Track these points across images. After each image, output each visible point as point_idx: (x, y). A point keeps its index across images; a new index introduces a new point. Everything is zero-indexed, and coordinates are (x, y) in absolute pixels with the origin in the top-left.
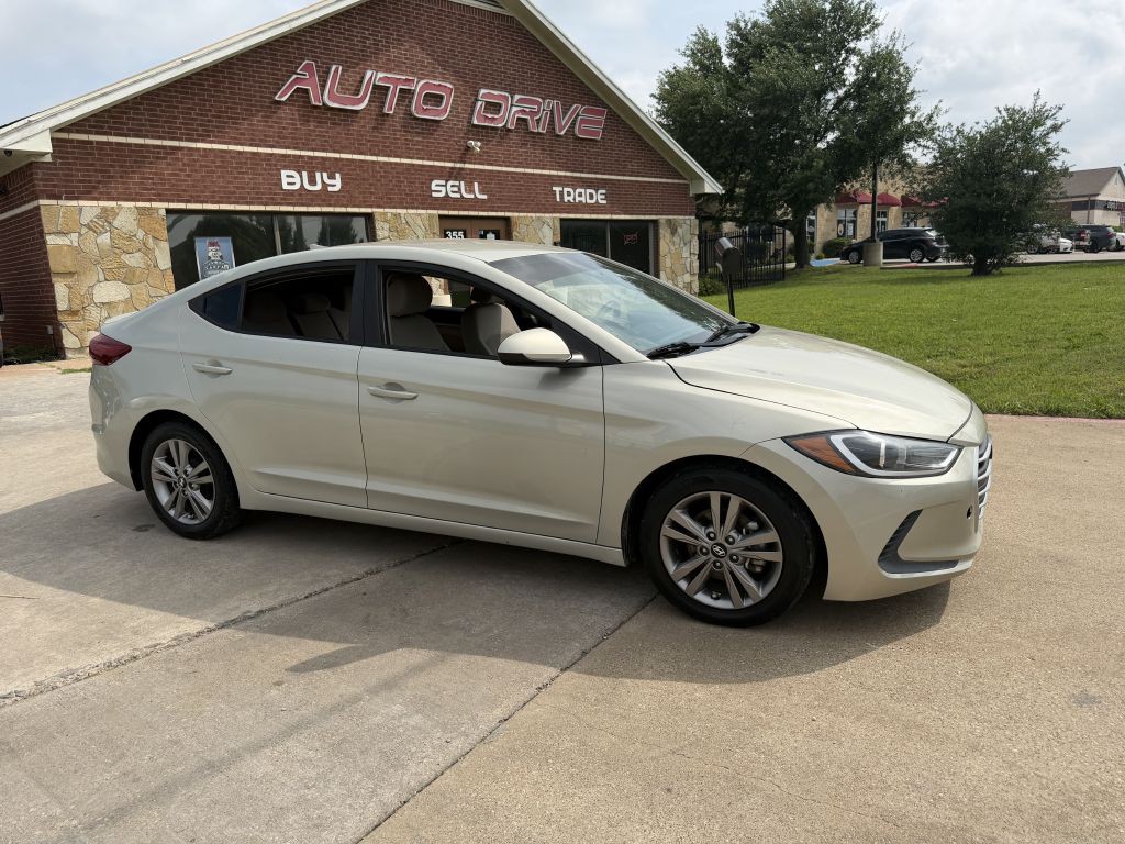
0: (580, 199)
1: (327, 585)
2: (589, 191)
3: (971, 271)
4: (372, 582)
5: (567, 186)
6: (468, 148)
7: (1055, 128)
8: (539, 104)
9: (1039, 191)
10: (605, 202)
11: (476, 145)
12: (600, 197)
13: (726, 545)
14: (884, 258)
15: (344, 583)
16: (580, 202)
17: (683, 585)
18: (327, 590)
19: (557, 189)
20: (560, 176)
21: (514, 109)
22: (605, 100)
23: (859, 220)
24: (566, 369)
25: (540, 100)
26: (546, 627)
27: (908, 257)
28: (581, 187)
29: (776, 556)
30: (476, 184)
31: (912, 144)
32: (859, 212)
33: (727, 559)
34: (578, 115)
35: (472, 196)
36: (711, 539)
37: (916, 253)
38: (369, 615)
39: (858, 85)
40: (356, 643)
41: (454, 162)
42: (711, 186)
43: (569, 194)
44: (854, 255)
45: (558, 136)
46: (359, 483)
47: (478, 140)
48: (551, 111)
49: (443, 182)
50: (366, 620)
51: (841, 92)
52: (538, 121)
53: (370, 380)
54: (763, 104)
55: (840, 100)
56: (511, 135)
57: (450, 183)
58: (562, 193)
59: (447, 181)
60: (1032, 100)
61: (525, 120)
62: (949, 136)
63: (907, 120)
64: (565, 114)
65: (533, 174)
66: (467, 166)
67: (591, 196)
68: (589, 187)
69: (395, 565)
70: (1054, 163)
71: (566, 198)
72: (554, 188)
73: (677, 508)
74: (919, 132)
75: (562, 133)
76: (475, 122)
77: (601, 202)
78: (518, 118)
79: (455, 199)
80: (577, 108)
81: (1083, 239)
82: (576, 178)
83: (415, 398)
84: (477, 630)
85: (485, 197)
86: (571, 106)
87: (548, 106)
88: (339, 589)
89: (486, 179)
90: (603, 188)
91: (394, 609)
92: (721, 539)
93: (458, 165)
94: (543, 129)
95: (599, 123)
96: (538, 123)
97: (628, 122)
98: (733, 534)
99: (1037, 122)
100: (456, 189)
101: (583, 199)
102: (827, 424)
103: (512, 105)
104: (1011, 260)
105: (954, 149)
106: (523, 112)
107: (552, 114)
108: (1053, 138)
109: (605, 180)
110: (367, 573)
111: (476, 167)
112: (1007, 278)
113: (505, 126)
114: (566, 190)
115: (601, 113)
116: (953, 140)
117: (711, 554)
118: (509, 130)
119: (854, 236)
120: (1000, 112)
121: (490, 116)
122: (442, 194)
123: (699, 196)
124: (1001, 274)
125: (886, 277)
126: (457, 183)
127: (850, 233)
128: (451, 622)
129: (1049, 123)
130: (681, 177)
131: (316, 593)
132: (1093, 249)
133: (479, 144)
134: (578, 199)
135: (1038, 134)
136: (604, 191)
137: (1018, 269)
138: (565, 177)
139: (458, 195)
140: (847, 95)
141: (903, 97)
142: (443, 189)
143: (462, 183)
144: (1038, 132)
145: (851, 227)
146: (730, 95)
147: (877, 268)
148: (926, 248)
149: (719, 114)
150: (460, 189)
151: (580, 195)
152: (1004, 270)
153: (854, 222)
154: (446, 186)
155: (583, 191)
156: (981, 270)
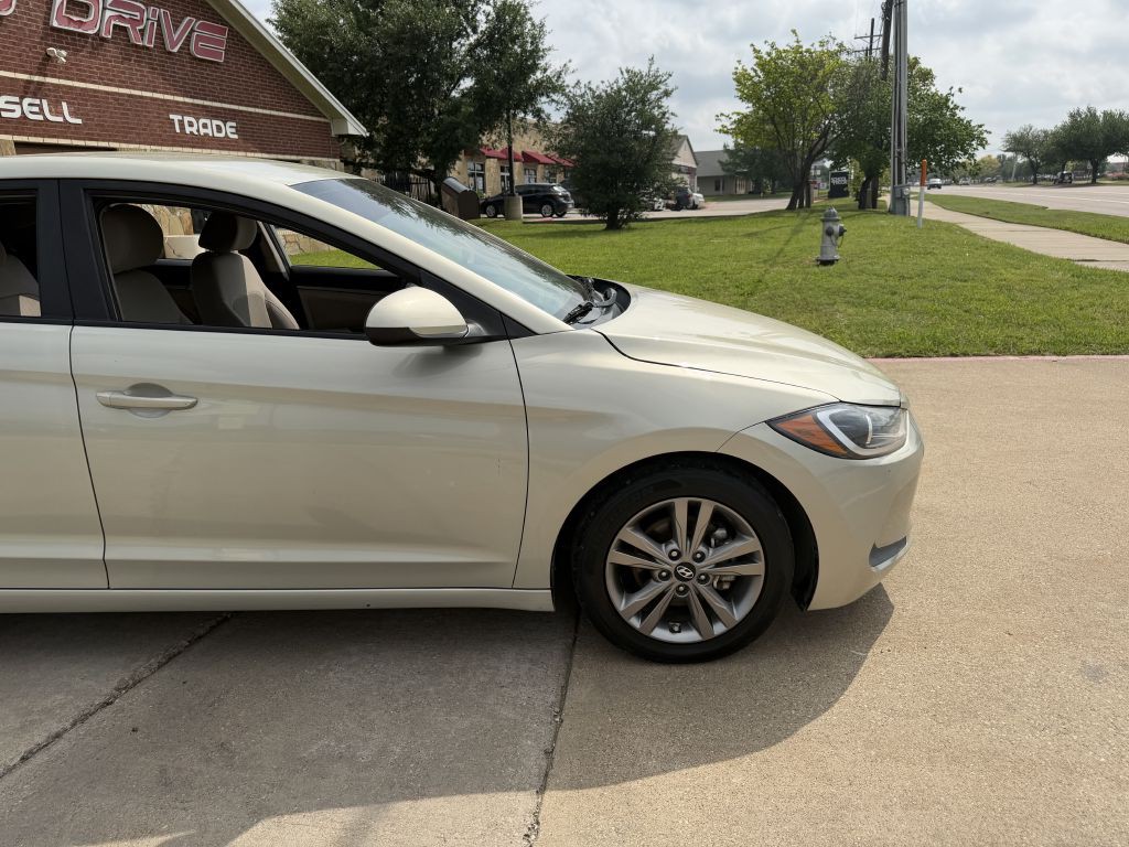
0: (205, 131)
1: (55, 727)
2: (215, 122)
3: (604, 226)
4: (138, 703)
5: (188, 114)
6: (48, 58)
7: (667, 94)
8: (142, 12)
9: (658, 150)
10: (236, 137)
11: (62, 55)
12: (229, 130)
13: (695, 564)
14: (524, 212)
15: (83, 718)
16: (206, 135)
17: (635, 623)
18: (58, 736)
19: (176, 118)
20: (178, 102)
21: (108, 14)
22: (224, 16)
23: (487, 174)
24: (454, 347)
25: (143, 7)
26: (467, 723)
27: (540, 212)
28: (205, 117)
29: (757, 569)
30: (64, 105)
31: (544, 99)
32: (487, 166)
33: (694, 581)
34: (192, 31)
35: (60, 119)
36: (673, 558)
37: (546, 208)
38: (163, 770)
39: (490, 34)
40: (168, 832)
41: (31, 74)
42: (355, 127)
43: (191, 124)
44: (490, 209)
45: (170, 53)
46: (92, 551)
47: (61, 48)
48: (158, 21)
49: (17, 99)
50: (166, 783)
51: (473, 39)
52: (142, 31)
53: (99, 382)
54: (398, 42)
55: (472, 49)
56: (109, 47)
57: (26, 101)
58: (181, 123)
59: (22, 98)
60: (647, 65)
61: (125, 29)
62: (579, 93)
63: (539, 75)
64: (176, 27)
65: (142, 97)
66: (49, 80)
67: (219, 129)
68: (216, 118)
69: (161, 666)
70: (667, 126)
71: (188, 130)
72: (171, 116)
73: (629, 526)
74: (551, 87)
75: (175, 50)
76: (55, 24)
77: (232, 136)
78: (115, 26)
79: (36, 122)
80: (190, 21)
81: (670, 199)
82: (198, 105)
83: (193, 405)
84: (365, 754)
85: (79, 121)
86: (183, 18)
87: (154, 16)
88: (82, 729)
89: (78, 100)
90: (232, 120)
91: (204, 748)
92: (687, 558)
93: (36, 78)
94: (150, 42)
95: (219, 42)
96: (142, 35)
97: (254, 45)
98: (702, 549)
99: (653, 87)
100: (36, 109)
101: (209, 131)
102: (810, 399)
103: (104, 8)
104: (636, 215)
105: (584, 106)
106: (121, 18)
107: (159, 25)
108: (665, 102)
109: (234, 110)
110: (118, 689)
111: (63, 82)
112: (637, 232)
113: (97, 34)
114: (187, 119)
115: (222, 32)
116: (582, 96)
117: (674, 579)
118: (103, 39)
119: (484, 190)
120: (622, 73)
121: (75, 19)
122: (17, 115)
123: (342, 137)
124: (630, 229)
125: (531, 231)
126: (37, 102)
127: (481, 187)
128: (314, 749)
129: (663, 87)
130: (321, 115)
131: (41, 748)
132: (676, 208)
133: (64, 53)
134: (202, 131)
135: (653, 97)
136: (234, 124)
137: (640, 224)
138: (184, 103)
139: (40, 118)
140: (478, 43)
141: (535, 53)
142: (17, 108)
143: (45, 102)
144: (653, 95)
145: (480, 180)
146: (360, 29)
147: (520, 222)
148: (555, 204)
149: (350, 49)
150: (42, 110)
151: (205, 126)
152: (633, 225)
153: (483, 176)
154: (20, 104)
155: (208, 121)
156: (614, 225)
